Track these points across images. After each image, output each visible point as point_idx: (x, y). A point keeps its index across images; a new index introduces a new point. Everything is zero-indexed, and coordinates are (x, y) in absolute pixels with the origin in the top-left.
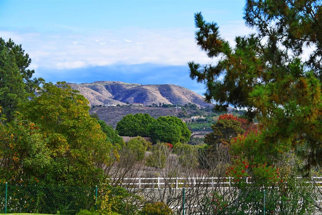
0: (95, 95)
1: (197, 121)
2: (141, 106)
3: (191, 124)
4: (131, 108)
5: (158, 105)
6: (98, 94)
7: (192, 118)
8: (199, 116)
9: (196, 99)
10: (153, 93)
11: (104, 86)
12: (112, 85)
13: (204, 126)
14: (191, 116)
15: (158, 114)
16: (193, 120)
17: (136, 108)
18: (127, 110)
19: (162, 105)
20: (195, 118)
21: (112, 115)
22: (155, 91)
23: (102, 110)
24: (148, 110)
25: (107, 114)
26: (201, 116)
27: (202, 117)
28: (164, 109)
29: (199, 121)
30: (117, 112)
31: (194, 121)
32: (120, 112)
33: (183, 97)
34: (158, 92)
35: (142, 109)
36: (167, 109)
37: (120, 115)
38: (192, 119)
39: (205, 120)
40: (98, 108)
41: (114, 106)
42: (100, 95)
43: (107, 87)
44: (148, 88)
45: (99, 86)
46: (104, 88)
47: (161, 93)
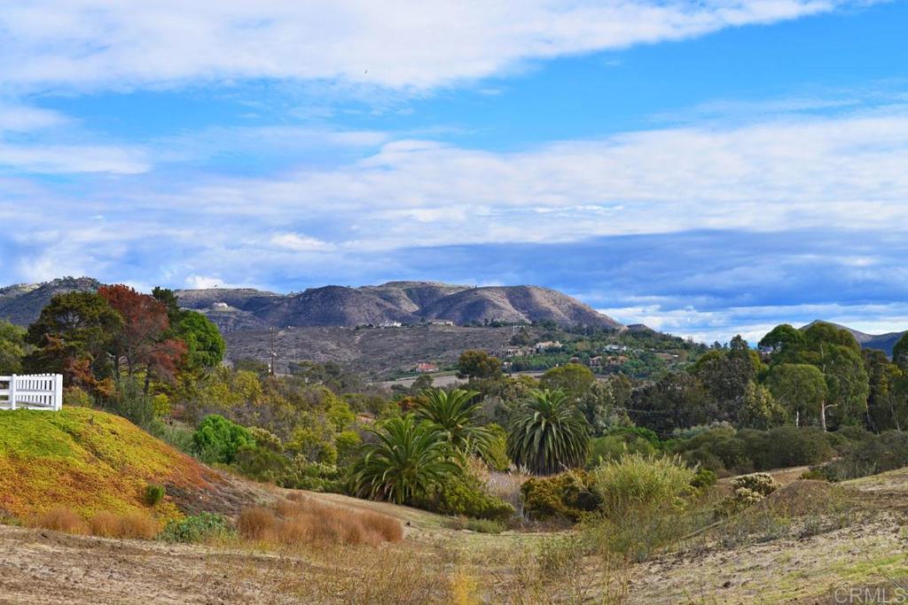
0: (383, 309)
1: (546, 351)
2: (449, 325)
3: (534, 357)
4: (428, 330)
5: (484, 324)
6: (389, 305)
7: (538, 345)
8: (550, 343)
9: (580, 313)
10: (495, 301)
11: (404, 290)
12: (420, 289)
13: (556, 360)
14: (537, 341)
15: (479, 339)
16: (538, 350)
17: (440, 329)
18: (422, 334)
19: (490, 322)
20: (543, 345)
21: (391, 342)
22: (500, 299)
23: (374, 334)
24: (462, 333)
25: (382, 341)
26: (554, 342)
27: (558, 344)
28: (491, 331)
29: (551, 351)
30: (400, 336)
31: (541, 351)
32: (407, 338)
33: (554, 309)
34: (507, 301)
35: (450, 330)
36: (497, 330)
37: (407, 342)
38: (538, 347)
39: (563, 349)
40: (367, 330)
41: (396, 327)
42: (393, 307)
43: (409, 293)
44: (487, 294)
45: (394, 291)
46: (404, 295)
47: (512, 303)
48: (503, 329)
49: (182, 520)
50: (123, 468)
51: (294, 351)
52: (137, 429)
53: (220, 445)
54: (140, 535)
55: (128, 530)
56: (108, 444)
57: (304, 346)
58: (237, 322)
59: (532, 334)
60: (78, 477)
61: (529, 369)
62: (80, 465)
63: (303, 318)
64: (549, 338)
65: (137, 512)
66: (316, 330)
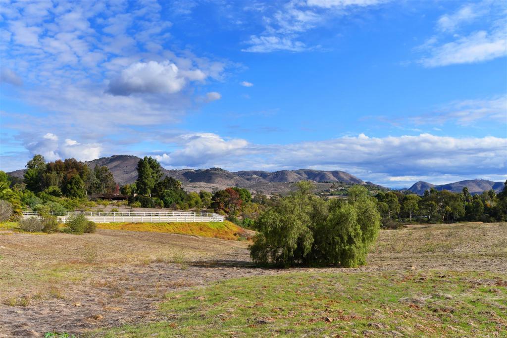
2: (315, 182)
5: (324, 182)
6: (299, 176)
7: (338, 188)
10: (328, 175)
12: (308, 171)
16: (338, 190)
19: (326, 181)
22: (330, 175)
27: (343, 188)
29: (341, 190)
36: (327, 184)
39: (345, 189)
43: (305, 172)
44: (326, 173)
45: (301, 172)
46: (304, 173)
47: (333, 175)
48: (329, 184)
49: (239, 238)
50: (231, 230)
51: (273, 189)
52: (233, 224)
53: (247, 223)
54: (234, 240)
55: (232, 239)
56: (229, 227)
57: (275, 187)
58: (258, 180)
59: (337, 185)
60: (226, 232)
61: (335, 195)
62: (226, 230)
63: (276, 179)
64: (341, 186)
65: (234, 236)
66: (279, 183)
